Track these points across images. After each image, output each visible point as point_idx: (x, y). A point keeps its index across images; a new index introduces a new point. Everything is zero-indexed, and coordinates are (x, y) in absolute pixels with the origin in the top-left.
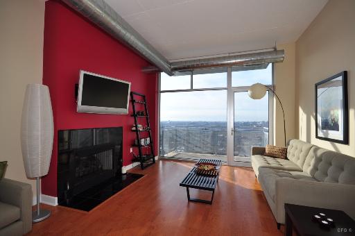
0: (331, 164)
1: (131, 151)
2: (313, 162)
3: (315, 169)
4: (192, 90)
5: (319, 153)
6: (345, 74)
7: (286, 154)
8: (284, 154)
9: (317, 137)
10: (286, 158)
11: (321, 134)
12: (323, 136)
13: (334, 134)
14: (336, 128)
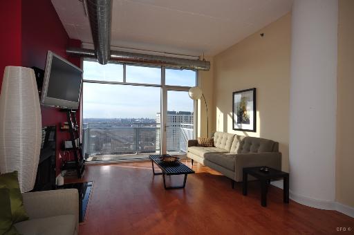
0: (251, 144)
1: (60, 157)
2: (238, 144)
3: (241, 148)
4: (125, 83)
5: (242, 139)
6: (255, 90)
7: (213, 143)
8: (212, 144)
9: (234, 129)
10: (214, 146)
11: (236, 127)
12: (238, 128)
13: (244, 126)
14: (247, 122)
